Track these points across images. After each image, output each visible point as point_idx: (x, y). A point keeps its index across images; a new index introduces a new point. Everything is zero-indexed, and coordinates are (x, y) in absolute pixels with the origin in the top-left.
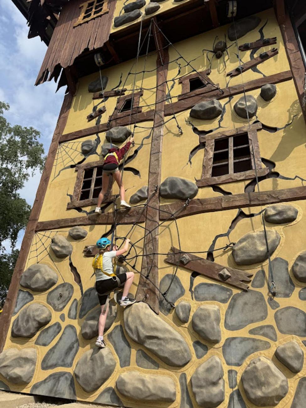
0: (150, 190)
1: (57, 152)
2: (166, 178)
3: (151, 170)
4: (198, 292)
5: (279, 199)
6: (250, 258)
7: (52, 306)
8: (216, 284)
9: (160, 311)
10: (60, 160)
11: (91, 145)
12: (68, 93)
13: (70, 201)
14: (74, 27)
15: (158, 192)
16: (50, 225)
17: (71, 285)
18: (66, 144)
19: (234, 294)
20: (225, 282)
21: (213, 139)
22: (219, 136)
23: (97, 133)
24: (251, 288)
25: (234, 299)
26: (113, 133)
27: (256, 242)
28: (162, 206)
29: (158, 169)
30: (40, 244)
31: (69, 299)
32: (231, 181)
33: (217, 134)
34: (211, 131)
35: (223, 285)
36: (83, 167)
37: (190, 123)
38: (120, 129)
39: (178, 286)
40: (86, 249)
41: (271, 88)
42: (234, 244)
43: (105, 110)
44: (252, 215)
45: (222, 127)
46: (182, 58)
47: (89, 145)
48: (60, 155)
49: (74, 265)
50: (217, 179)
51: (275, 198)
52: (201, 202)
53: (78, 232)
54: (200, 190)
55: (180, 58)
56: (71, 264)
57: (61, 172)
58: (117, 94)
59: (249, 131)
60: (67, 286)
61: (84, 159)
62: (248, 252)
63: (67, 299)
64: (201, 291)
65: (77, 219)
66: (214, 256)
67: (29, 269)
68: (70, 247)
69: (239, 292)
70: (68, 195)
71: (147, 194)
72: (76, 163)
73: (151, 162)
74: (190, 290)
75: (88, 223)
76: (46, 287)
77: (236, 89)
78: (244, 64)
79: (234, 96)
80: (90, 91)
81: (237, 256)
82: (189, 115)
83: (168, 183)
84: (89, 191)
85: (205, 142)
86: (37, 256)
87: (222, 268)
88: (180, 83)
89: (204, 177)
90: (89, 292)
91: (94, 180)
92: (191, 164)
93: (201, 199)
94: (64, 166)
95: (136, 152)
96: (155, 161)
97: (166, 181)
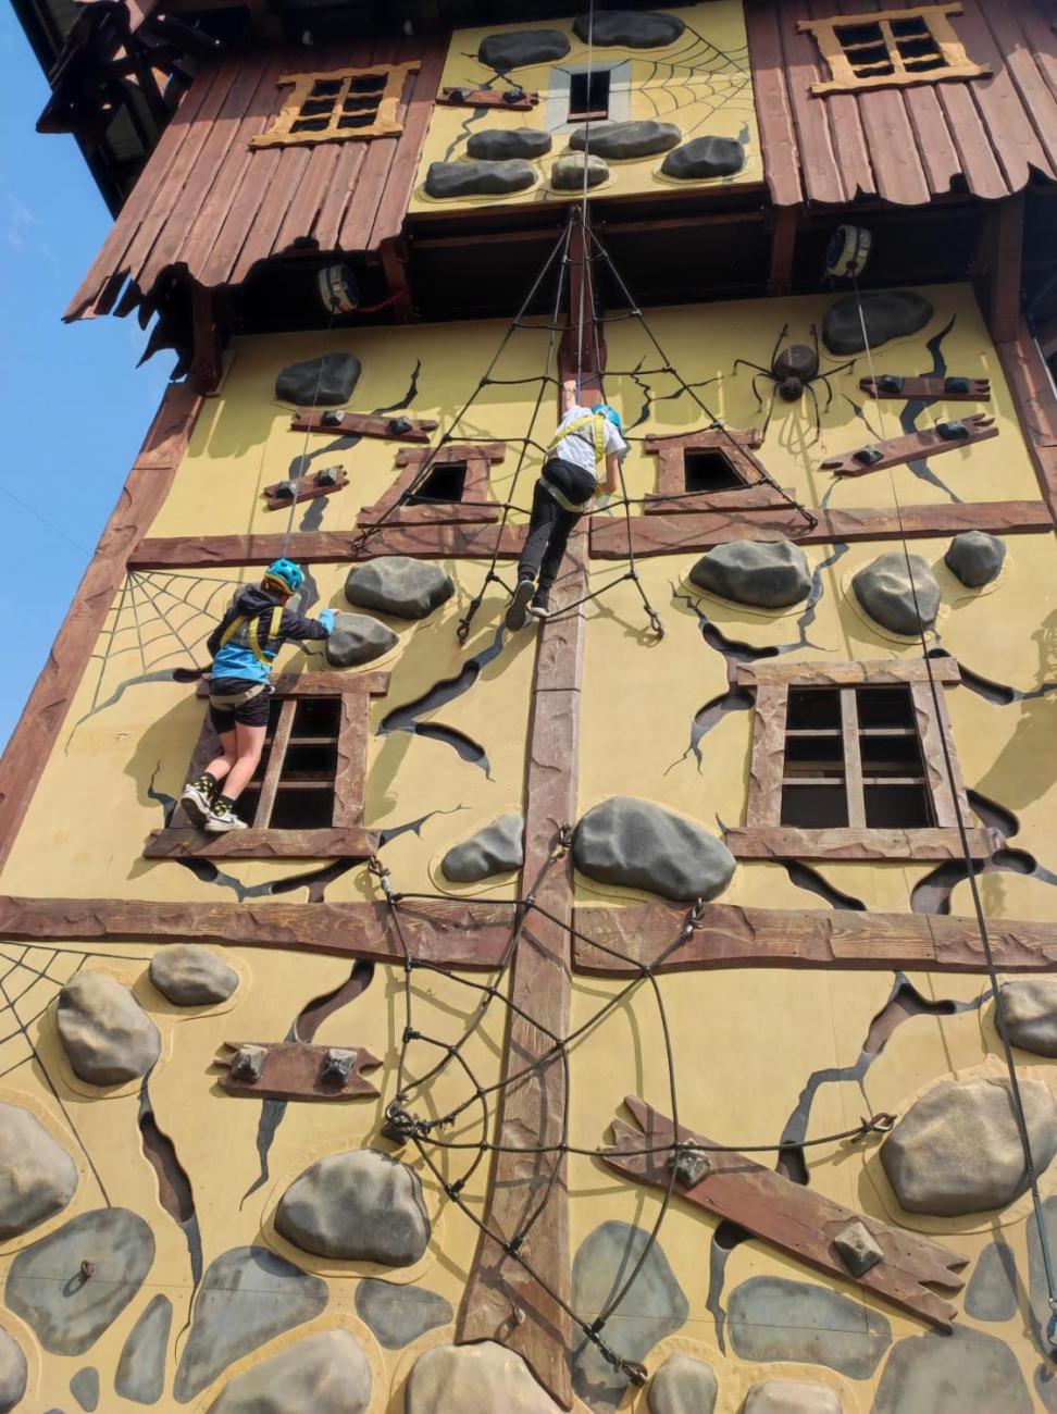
0: (532, 838)
1: (116, 604)
3: (534, 750)
4: (744, 1316)
5: (1043, 957)
6: (964, 1190)
7: (34, 1327)
8: (819, 1289)
9: (575, 1397)
10: (126, 639)
12: (181, 379)
13: (163, 827)
14: (253, 149)
15: (568, 849)
16: (56, 921)
17: (143, 1225)
18: (159, 578)
19: (895, 1340)
20: (859, 1281)
21: (784, 681)
22: (802, 677)
24: (963, 1319)
25: (901, 1365)
26: (381, 575)
27: (981, 1124)
28: (588, 911)
29: (565, 755)
31: (126, 1291)
32: (860, 854)
33: (798, 666)
34: (771, 652)
35: (847, 1295)
37: (690, 605)
38: (413, 568)
39: (658, 1282)
40: (228, 1058)
41: (993, 548)
42: (890, 1120)
43: (346, 483)
44: (947, 1007)
45: (810, 645)
46: (675, 372)
48: (127, 618)
49: (164, 1125)
50: (807, 841)
51: (1028, 951)
52: (746, 922)
53: (200, 971)
54: (740, 868)
56: (147, 1121)
57: (128, 688)
58: (396, 432)
59: (917, 682)
60: (120, 1225)
62: (952, 1163)
63: (114, 1293)
64: (759, 1310)
65: (193, 910)
66: (808, 1160)
68: (152, 1036)
69: (918, 1330)
70: (152, 794)
71: (520, 853)
72: (204, 664)
73: (537, 724)
74: (712, 1303)
75: (242, 934)
76: (14, 1223)
77: (857, 521)
78: (885, 444)
79: (850, 545)
80: (285, 395)
81: (910, 1173)
82: (685, 575)
83: (616, 819)
84: (255, 794)
85: (754, 688)
87: (845, 1218)
88: (649, 453)
89: (754, 820)
90: (234, 1268)
91: (284, 752)
92: (700, 759)
93: (748, 910)
94: (145, 669)
95: (471, 668)
96: (552, 719)
97: (605, 811)
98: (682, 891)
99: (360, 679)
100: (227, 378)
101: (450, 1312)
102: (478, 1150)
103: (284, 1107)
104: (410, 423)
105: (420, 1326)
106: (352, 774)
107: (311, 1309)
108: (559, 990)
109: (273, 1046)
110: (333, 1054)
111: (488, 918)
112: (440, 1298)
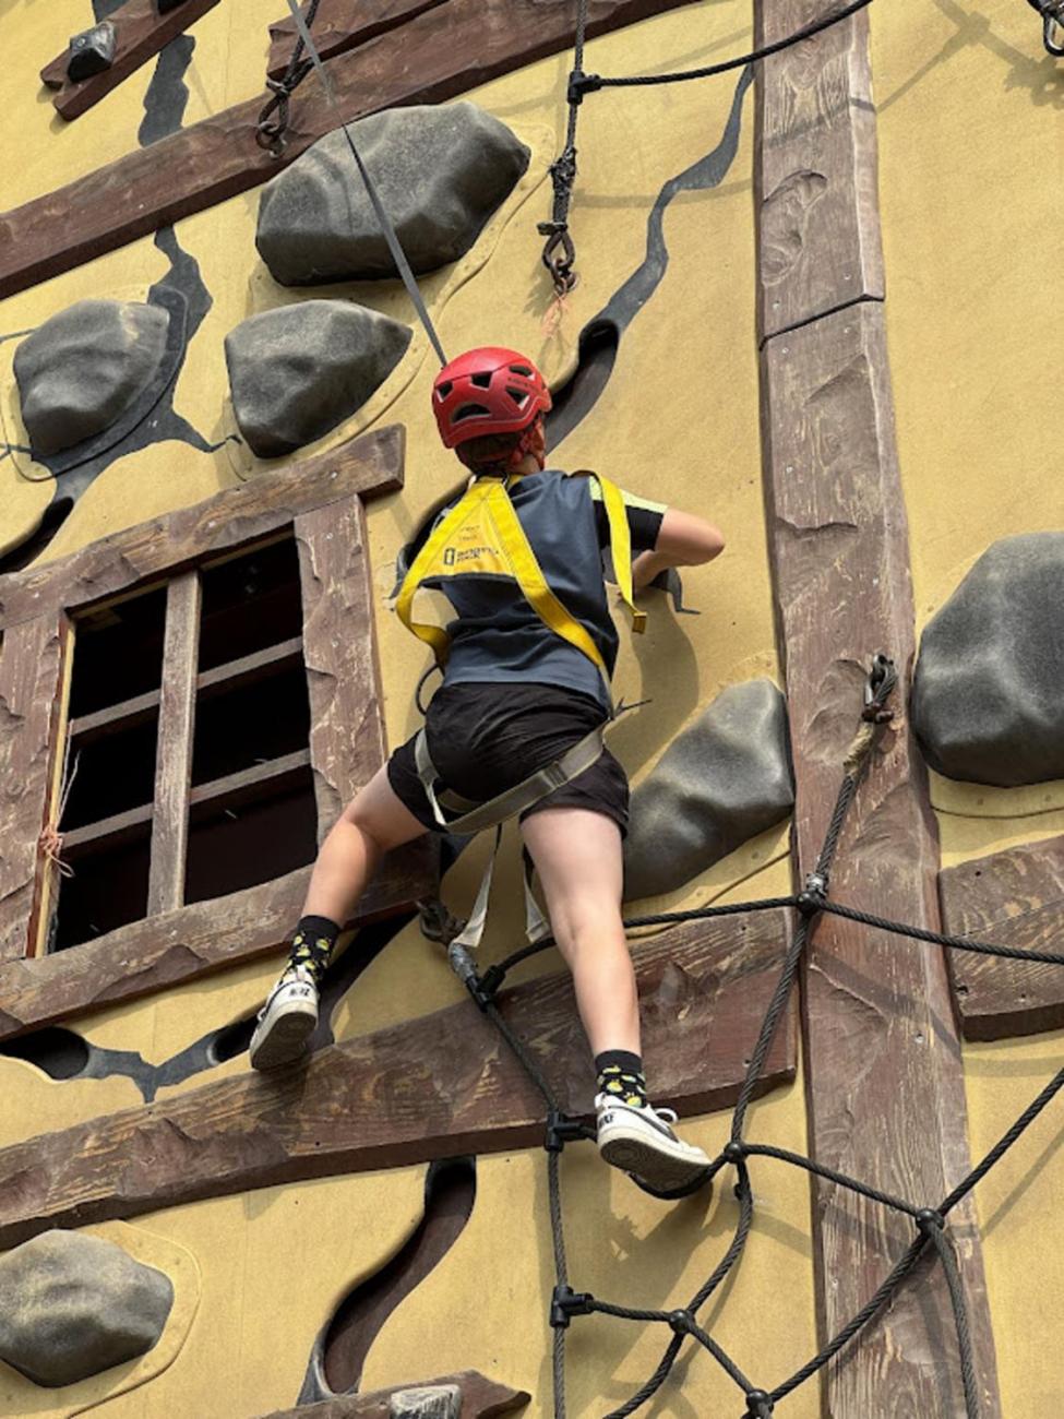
0: (802, 725)
2: (965, 567)
3: (782, 502)
11: (119, 356)
15: (900, 724)
23: (161, 224)
26: (327, 186)
28: (972, 871)
29: (859, 483)
36: (47, 591)
47: (89, 352)
53: (73, 1288)
61: (57, 513)
71: (777, 772)
73: (778, 426)
75: (160, 1178)
83: (998, 601)
84: (147, 723)
91: (187, 714)
95: (600, 341)
96: (814, 398)
97: (973, 588)
99: (332, 465)
106: (346, 714)
108: (927, 1096)
110: (401, 1403)
111: (724, 964)
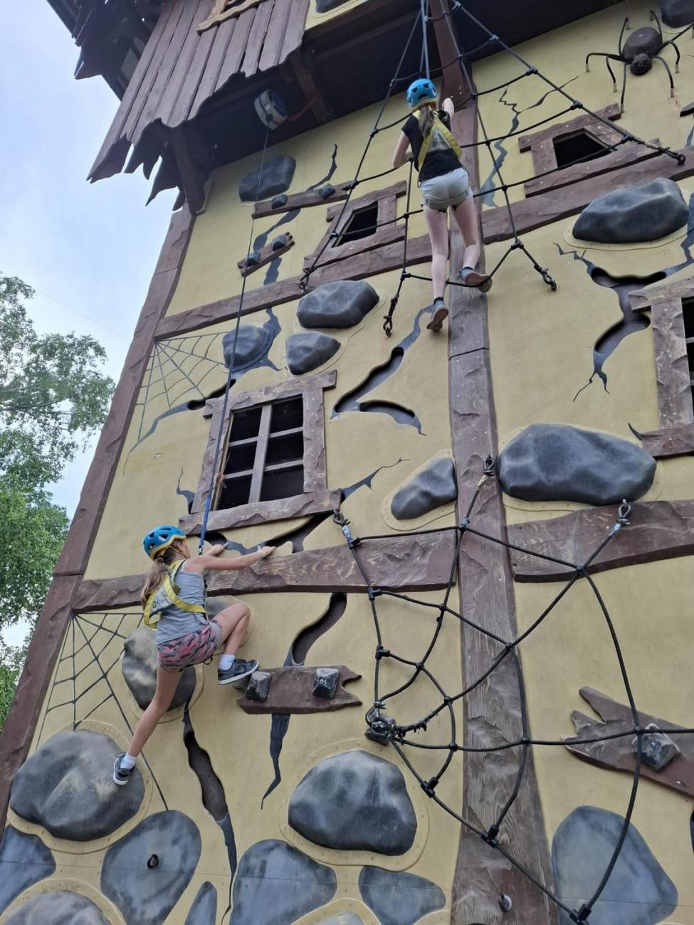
0: (460, 474)
1: (149, 367)
3: (455, 405)
7: (121, 909)
11: (252, 341)
12: (181, 209)
13: (187, 513)
14: (200, 33)
15: (494, 477)
16: (122, 593)
17: (191, 823)
18: (174, 343)
21: (677, 296)
23: (268, 307)
26: (319, 300)
28: (518, 527)
29: (481, 402)
30: (85, 657)
31: (182, 879)
33: (687, 281)
34: (660, 276)
37: (576, 257)
38: (342, 288)
43: (293, 244)
46: (536, 72)
47: (244, 339)
49: (200, 740)
52: (674, 514)
54: (661, 467)
55: (528, 74)
56: (190, 739)
57: (160, 422)
58: (328, 196)
60: (175, 824)
61: (230, 383)
63: (174, 881)
67: (45, 753)
70: (179, 492)
71: (453, 487)
72: (207, 394)
73: (454, 382)
75: (246, 585)
76: (101, 826)
80: (245, 197)
82: (568, 235)
83: (532, 445)
84: (248, 479)
85: (649, 309)
86: (74, 702)
88: (523, 150)
89: (668, 422)
90: (260, 859)
92: (605, 381)
93: (675, 502)
94: (170, 406)
95: (398, 353)
96: (467, 375)
97: (522, 439)
98: (605, 496)
99: (315, 379)
100: (208, 200)
101: (443, 897)
102: (448, 751)
103: (287, 720)
104: (334, 188)
105: (417, 911)
106: (315, 451)
107: (323, 894)
109: (274, 670)
110: (319, 673)
111: (433, 544)
112: (432, 884)
